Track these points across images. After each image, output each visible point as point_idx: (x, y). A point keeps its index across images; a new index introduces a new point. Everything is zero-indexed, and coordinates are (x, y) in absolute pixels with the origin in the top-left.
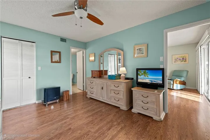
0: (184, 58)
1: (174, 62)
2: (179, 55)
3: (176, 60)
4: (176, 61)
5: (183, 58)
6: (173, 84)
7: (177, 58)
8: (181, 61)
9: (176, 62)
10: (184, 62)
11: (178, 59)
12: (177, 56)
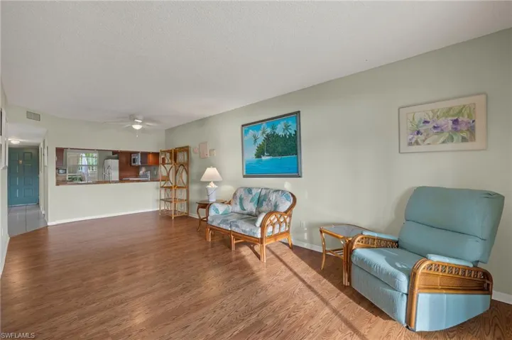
0: (464, 119)
1: (410, 144)
2: (432, 106)
3: (418, 133)
4: (421, 137)
5: (455, 122)
6: (410, 295)
7: (426, 122)
8: (446, 135)
9: (417, 143)
10: (464, 140)
11: (430, 126)
12: (421, 113)
